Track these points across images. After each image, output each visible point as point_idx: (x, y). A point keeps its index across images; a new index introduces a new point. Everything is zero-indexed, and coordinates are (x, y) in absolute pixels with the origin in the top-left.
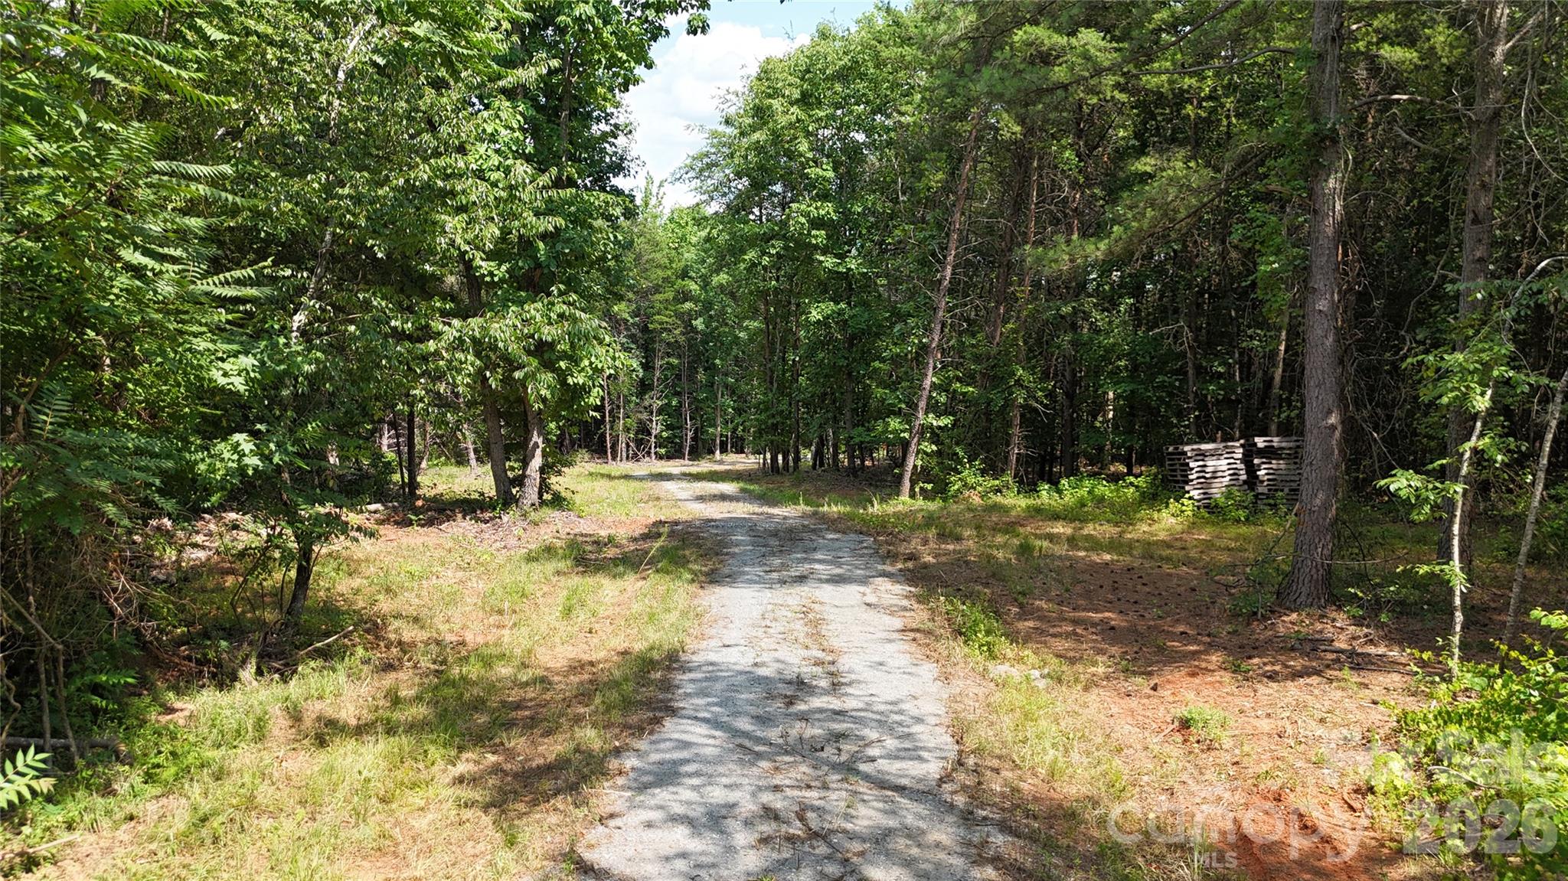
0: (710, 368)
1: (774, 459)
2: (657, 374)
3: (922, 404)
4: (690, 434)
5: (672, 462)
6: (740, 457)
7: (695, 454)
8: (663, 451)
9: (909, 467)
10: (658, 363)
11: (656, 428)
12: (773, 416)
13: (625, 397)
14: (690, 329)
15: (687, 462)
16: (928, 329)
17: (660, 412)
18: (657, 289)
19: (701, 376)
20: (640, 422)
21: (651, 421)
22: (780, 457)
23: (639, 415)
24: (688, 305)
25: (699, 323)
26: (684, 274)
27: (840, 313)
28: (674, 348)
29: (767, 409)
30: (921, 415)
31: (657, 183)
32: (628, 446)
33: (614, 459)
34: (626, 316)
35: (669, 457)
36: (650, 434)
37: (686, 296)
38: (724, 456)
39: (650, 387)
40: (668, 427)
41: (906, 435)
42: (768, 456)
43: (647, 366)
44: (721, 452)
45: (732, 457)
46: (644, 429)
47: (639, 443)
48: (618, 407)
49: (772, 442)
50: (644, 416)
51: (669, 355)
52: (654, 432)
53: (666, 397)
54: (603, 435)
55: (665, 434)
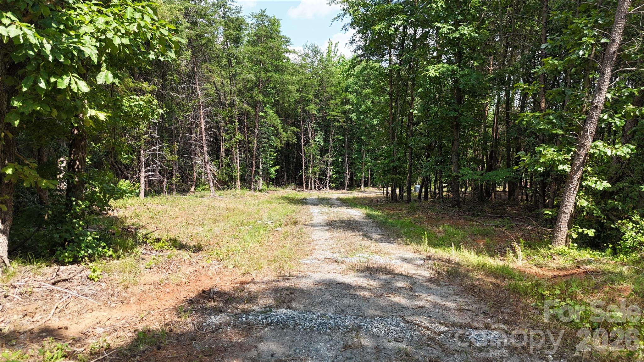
0: (360, 142)
1: (394, 191)
2: (331, 144)
3: (591, 128)
4: (348, 176)
5: (338, 191)
6: (375, 189)
7: (351, 187)
8: (333, 185)
9: (569, 208)
10: (331, 138)
11: (330, 173)
12: (394, 161)
13: (313, 155)
14: (349, 119)
15: (346, 191)
16: (608, 29)
17: (332, 164)
18: (331, 98)
19: (355, 146)
20: (321, 169)
21: (327, 169)
22: (398, 190)
23: (321, 166)
24: (348, 107)
25: (353, 116)
26: (346, 90)
27: (453, 72)
28: (341, 130)
29: (390, 156)
30: (589, 142)
31: (334, 45)
32: (315, 182)
33: (307, 188)
34: (314, 112)
35: (337, 188)
36: (327, 176)
37: (348, 102)
38: (366, 189)
39: (327, 151)
40: (337, 173)
41: (567, 168)
42: (390, 189)
43: (326, 140)
44: (365, 186)
45: (370, 189)
46: (323, 173)
47: (320, 180)
48: (309, 161)
49: (392, 179)
50: (324, 166)
51: (337, 134)
52: (329, 175)
53: (335, 156)
54: (302, 176)
55: (335, 176)
